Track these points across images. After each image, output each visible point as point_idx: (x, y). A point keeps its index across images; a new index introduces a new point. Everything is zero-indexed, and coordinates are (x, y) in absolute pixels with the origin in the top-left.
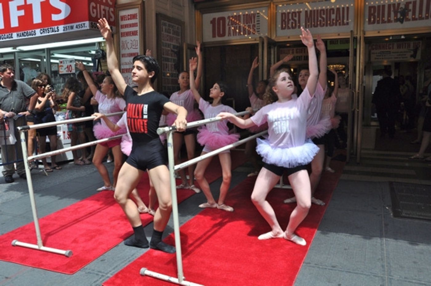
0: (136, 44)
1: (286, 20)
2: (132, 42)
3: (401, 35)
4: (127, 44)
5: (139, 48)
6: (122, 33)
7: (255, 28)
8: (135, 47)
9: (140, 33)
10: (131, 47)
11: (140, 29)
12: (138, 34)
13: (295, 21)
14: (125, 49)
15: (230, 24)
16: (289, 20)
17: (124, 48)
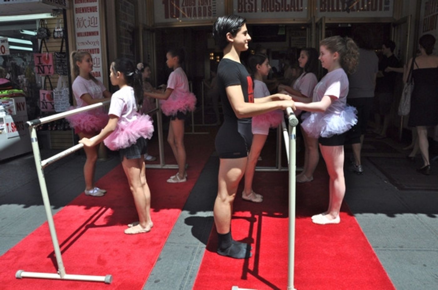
0: (95, 22)
1: (243, 3)
2: (90, 19)
3: (348, 24)
4: (83, 22)
5: (99, 26)
6: (76, 8)
7: (211, 10)
8: (94, 25)
9: (99, 9)
10: (89, 25)
11: (99, 4)
12: (98, 10)
13: (252, 4)
14: (82, 27)
15: (184, 4)
16: (245, 3)
17: (80, 26)
